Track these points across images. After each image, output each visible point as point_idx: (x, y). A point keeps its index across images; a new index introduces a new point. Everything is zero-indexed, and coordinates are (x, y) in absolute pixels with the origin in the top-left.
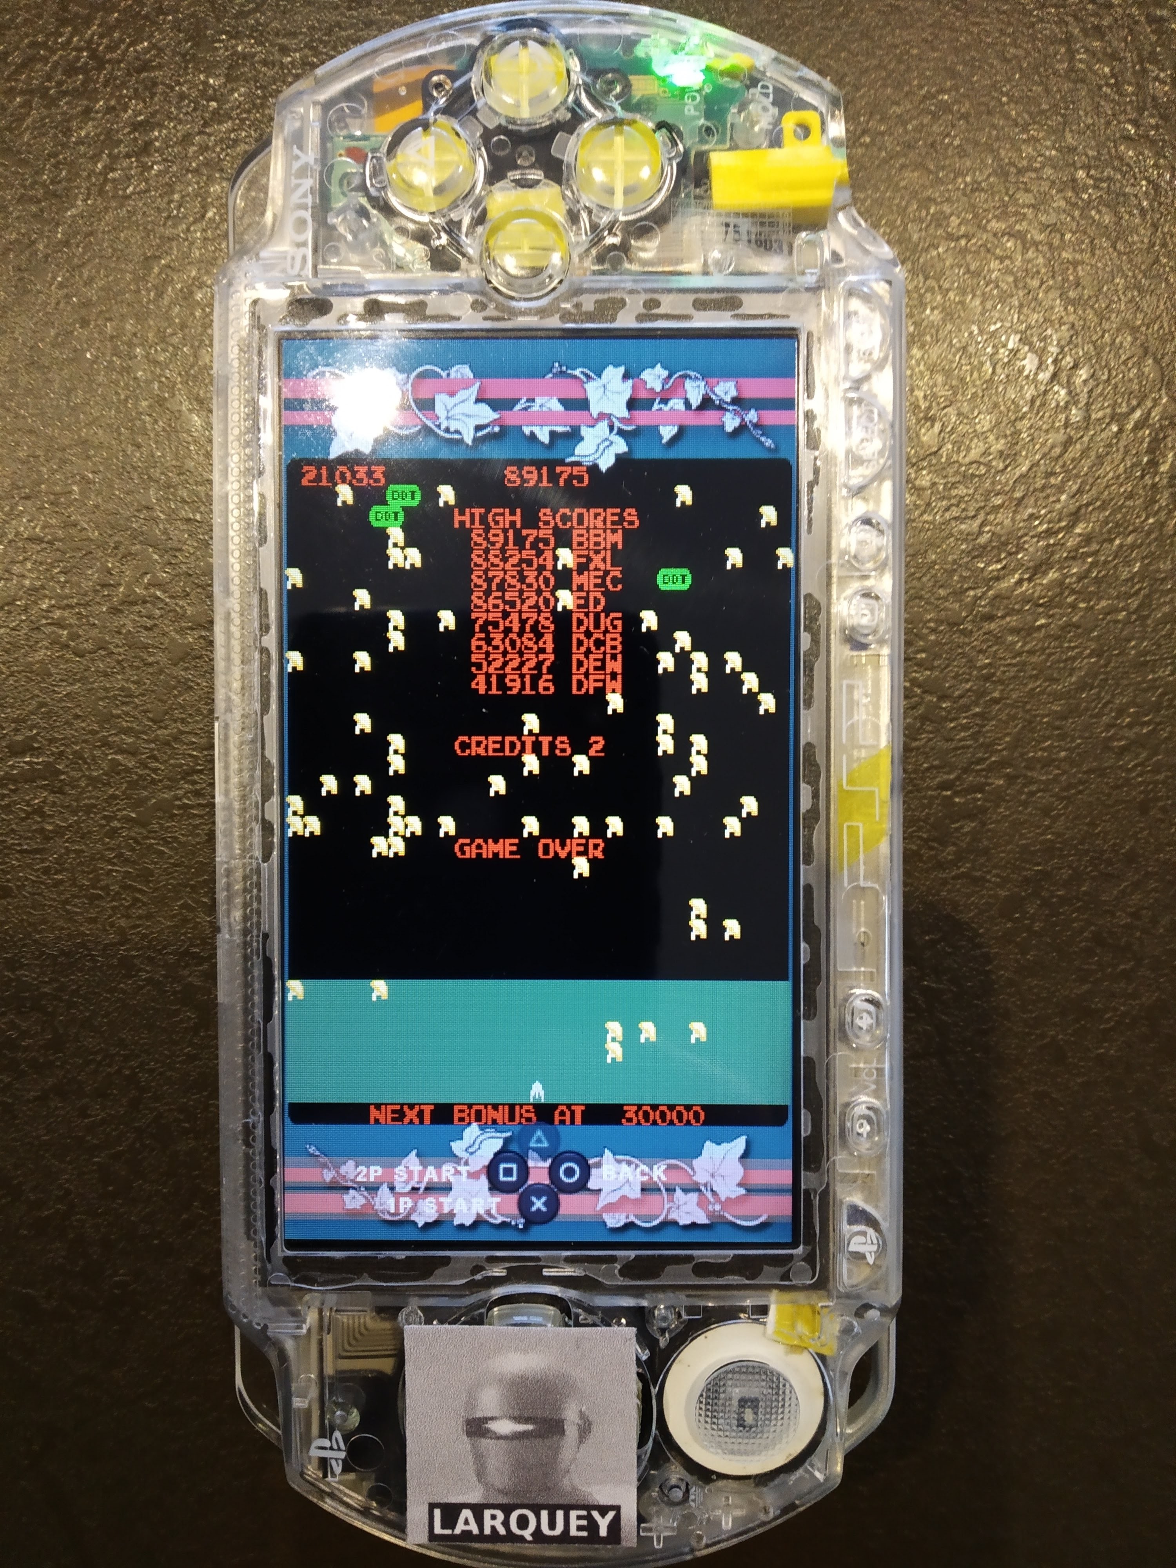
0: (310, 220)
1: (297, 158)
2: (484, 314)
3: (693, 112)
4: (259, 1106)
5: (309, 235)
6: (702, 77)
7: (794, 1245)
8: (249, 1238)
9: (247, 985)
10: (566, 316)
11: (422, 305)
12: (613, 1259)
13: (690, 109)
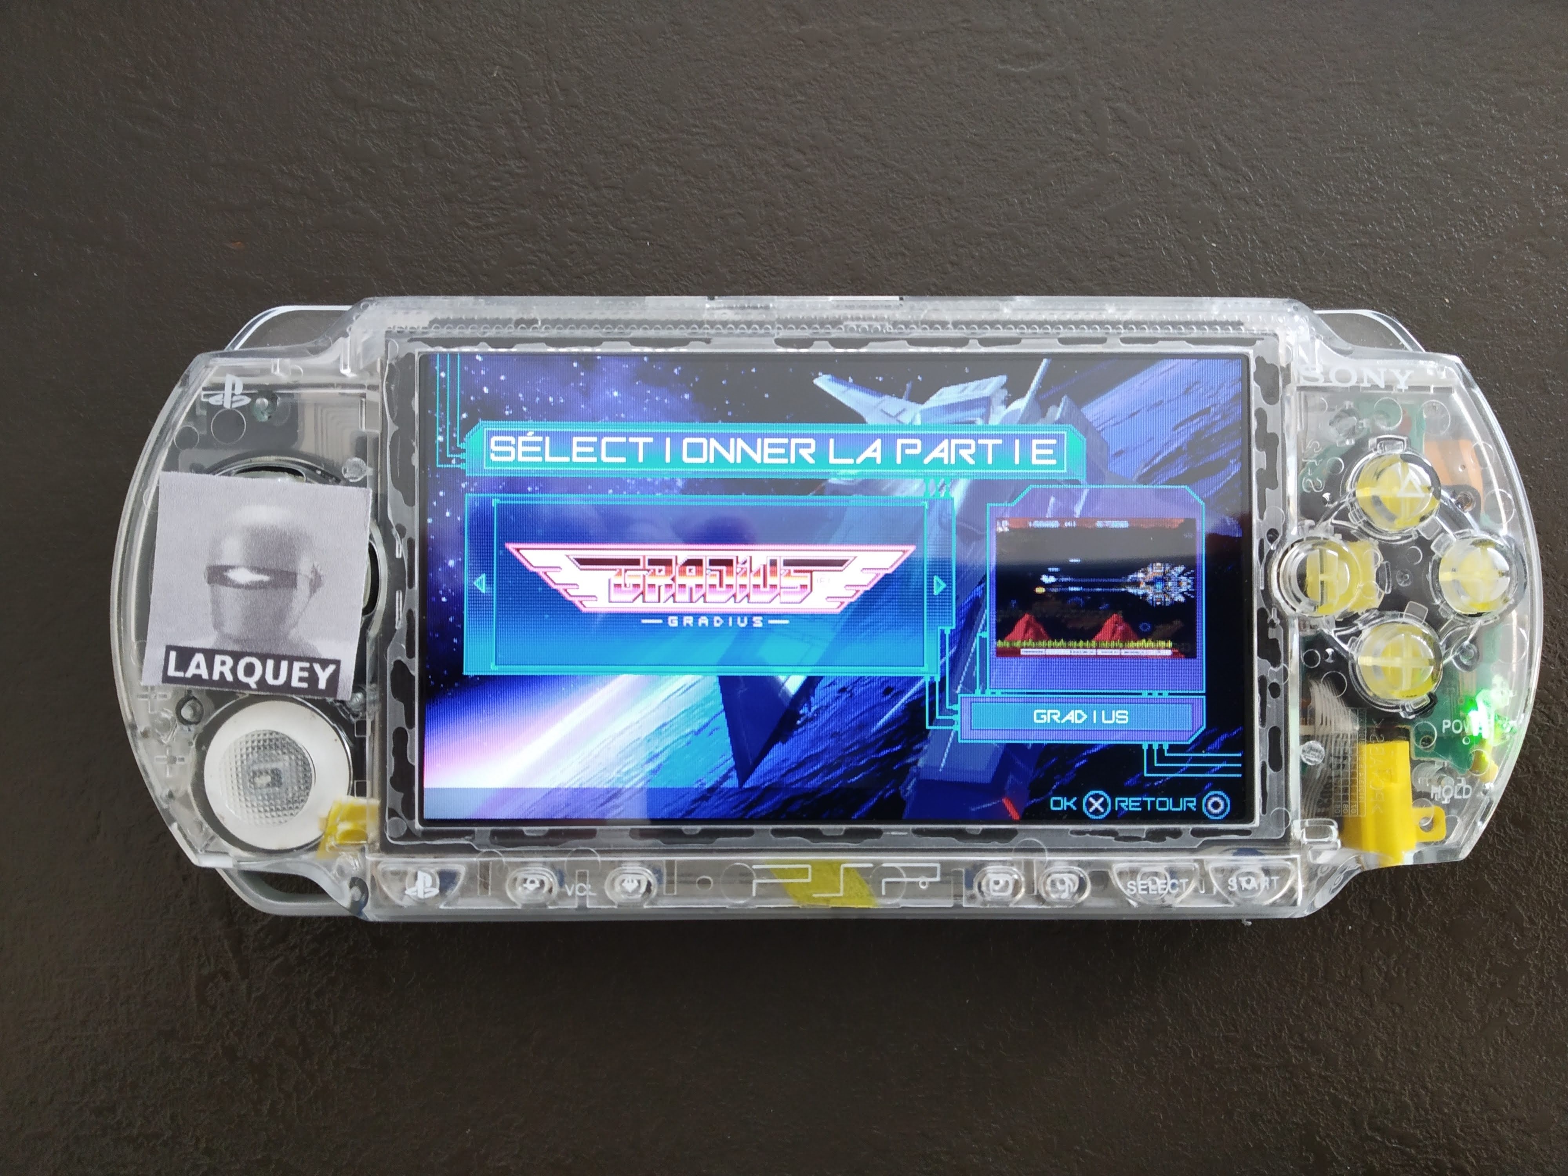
0: (1348, 385)
1: (1403, 373)
2: (1266, 542)
3: (1444, 727)
4: (554, 333)
5: (1335, 383)
6: (1475, 733)
7: (423, 821)
8: (432, 323)
9: (664, 324)
10: (1262, 613)
11: (1274, 486)
12: (410, 654)
13: (1447, 724)
